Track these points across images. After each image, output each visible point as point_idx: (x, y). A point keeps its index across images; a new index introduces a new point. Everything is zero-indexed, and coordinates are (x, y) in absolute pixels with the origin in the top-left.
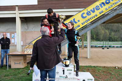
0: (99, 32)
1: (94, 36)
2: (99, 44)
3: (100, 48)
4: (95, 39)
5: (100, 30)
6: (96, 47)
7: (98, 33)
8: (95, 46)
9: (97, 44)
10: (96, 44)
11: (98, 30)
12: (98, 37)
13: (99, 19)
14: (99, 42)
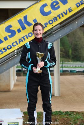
0: (78, 43)
1: (69, 52)
2: (78, 67)
3: (79, 75)
4: (72, 56)
5: (81, 39)
6: (72, 73)
7: (76, 45)
8: (71, 71)
9: (76, 67)
10: (73, 67)
11: (77, 40)
12: (77, 53)
13: (76, 18)
14: (78, 64)
